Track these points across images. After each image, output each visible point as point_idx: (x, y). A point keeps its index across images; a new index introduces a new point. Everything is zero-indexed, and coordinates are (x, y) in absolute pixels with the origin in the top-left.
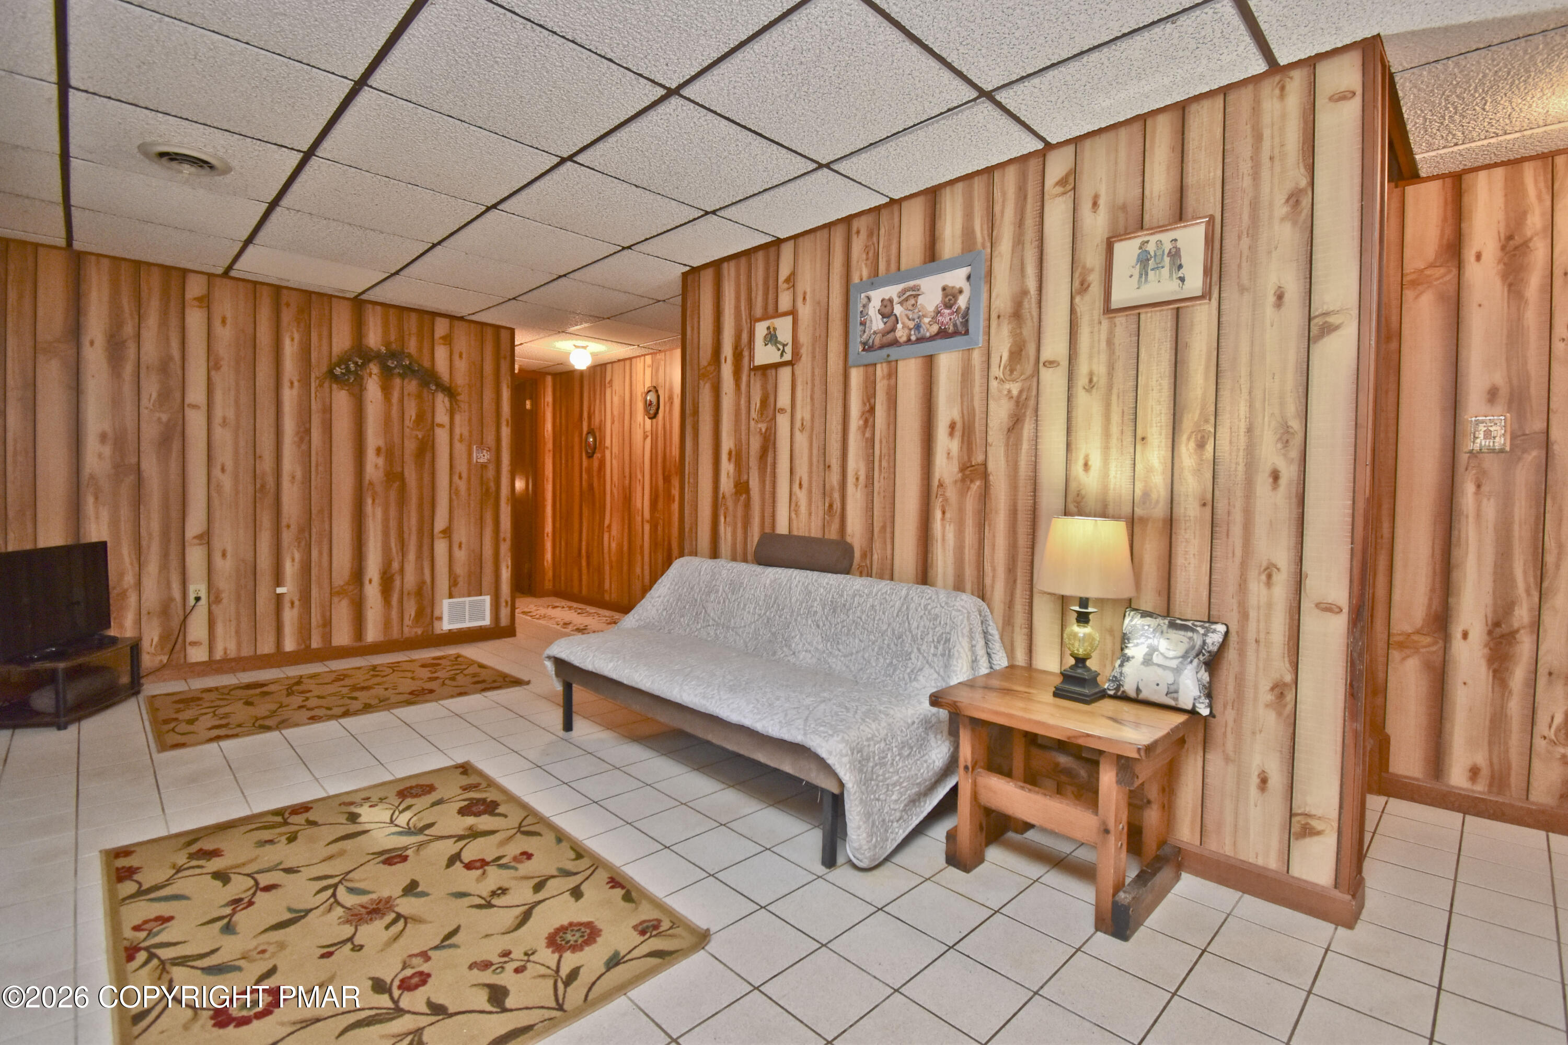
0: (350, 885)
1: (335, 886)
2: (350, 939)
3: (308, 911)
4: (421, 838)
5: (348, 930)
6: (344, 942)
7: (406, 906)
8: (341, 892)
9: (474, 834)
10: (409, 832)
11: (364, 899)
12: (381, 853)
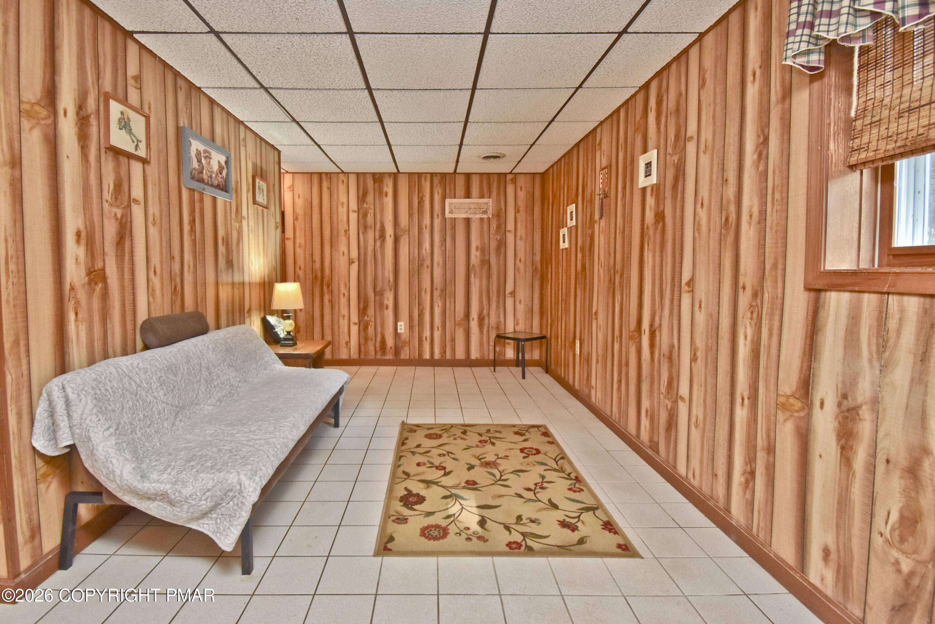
0: (493, 478)
1: (500, 480)
2: (498, 458)
3: (512, 473)
4: (454, 491)
5: (498, 461)
6: (501, 458)
7: (476, 462)
8: (498, 476)
9: (428, 483)
10: (457, 497)
11: (490, 470)
12: (476, 489)
